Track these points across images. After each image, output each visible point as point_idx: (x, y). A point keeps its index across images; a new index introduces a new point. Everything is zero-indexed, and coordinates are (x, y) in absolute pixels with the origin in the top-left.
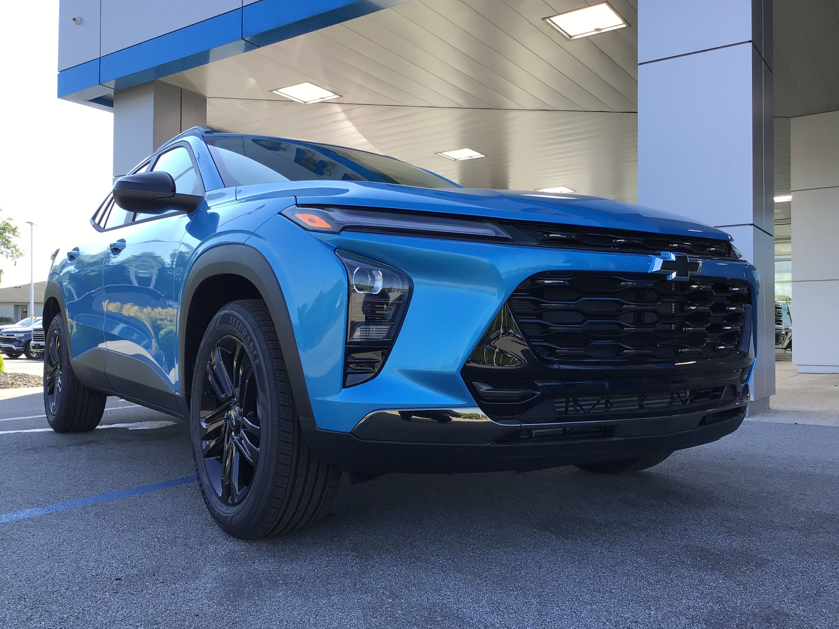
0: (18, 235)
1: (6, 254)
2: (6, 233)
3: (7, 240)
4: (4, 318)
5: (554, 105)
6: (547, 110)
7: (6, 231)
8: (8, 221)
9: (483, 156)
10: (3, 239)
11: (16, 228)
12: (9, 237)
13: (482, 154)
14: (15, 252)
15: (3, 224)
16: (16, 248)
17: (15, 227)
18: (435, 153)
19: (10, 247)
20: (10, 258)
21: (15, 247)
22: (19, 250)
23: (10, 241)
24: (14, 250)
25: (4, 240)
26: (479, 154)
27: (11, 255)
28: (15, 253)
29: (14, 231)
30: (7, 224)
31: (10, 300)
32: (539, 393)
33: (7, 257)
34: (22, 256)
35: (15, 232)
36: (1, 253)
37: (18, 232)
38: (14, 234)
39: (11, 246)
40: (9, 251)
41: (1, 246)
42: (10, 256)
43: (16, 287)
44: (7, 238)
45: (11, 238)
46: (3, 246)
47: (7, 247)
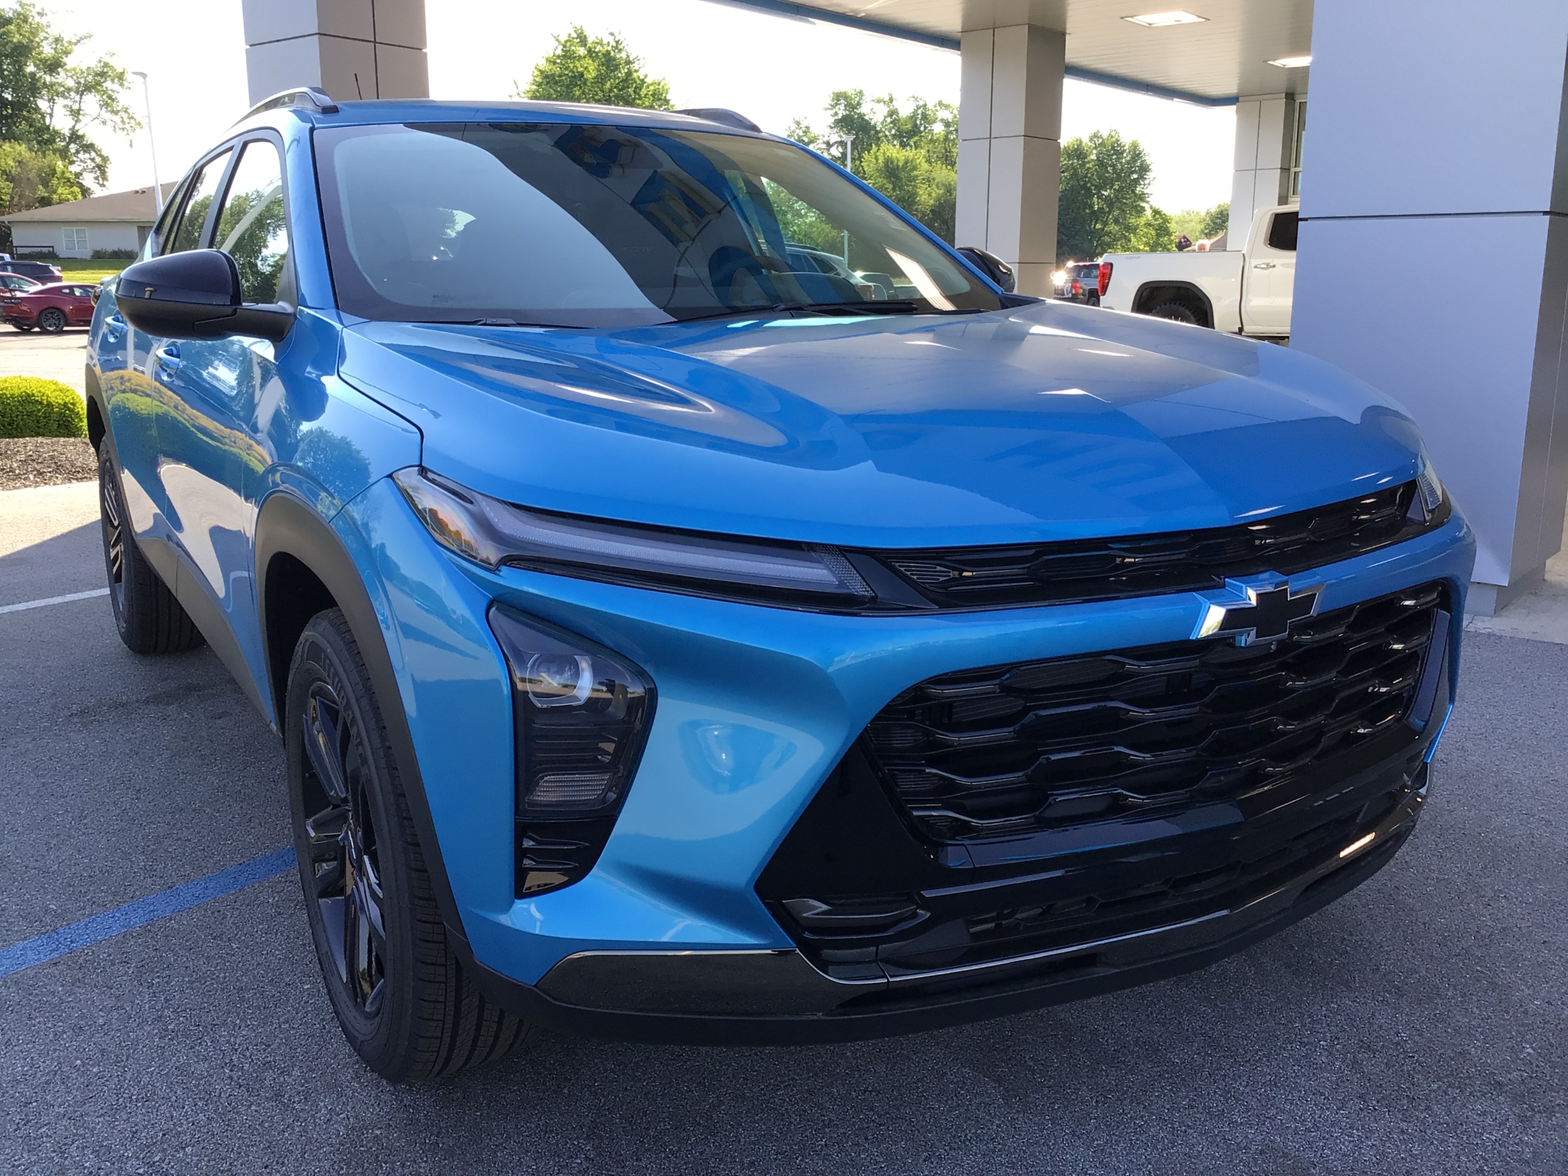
0: (130, 86)
1: (113, 124)
2: (107, 83)
3: (110, 97)
4: (122, 251)
7: (106, 79)
8: (106, 59)
10: (103, 94)
11: (124, 72)
12: (113, 91)
14: (128, 121)
15: (99, 65)
16: (129, 114)
17: (122, 71)
19: (118, 111)
20: (119, 132)
21: (126, 111)
22: (135, 116)
23: (116, 98)
24: (125, 116)
25: (104, 97)
27: (121, 126)
28: (129, 123)
29: (121, 77)
30: (106, 65)
31: (128, 217)
33: (115, 130)
34: (142, 128)
35: (123, 80)
36: (103, 122)
37: (128, 81)
38: (122, 85)
39: (118, 108)
40: (117, 118)
41: (101, 109)
42: (120, 129)
43: (137, 192)
44: (110, 92)
45: (118, 92)
46: (104, 110)
47: (112, 112)
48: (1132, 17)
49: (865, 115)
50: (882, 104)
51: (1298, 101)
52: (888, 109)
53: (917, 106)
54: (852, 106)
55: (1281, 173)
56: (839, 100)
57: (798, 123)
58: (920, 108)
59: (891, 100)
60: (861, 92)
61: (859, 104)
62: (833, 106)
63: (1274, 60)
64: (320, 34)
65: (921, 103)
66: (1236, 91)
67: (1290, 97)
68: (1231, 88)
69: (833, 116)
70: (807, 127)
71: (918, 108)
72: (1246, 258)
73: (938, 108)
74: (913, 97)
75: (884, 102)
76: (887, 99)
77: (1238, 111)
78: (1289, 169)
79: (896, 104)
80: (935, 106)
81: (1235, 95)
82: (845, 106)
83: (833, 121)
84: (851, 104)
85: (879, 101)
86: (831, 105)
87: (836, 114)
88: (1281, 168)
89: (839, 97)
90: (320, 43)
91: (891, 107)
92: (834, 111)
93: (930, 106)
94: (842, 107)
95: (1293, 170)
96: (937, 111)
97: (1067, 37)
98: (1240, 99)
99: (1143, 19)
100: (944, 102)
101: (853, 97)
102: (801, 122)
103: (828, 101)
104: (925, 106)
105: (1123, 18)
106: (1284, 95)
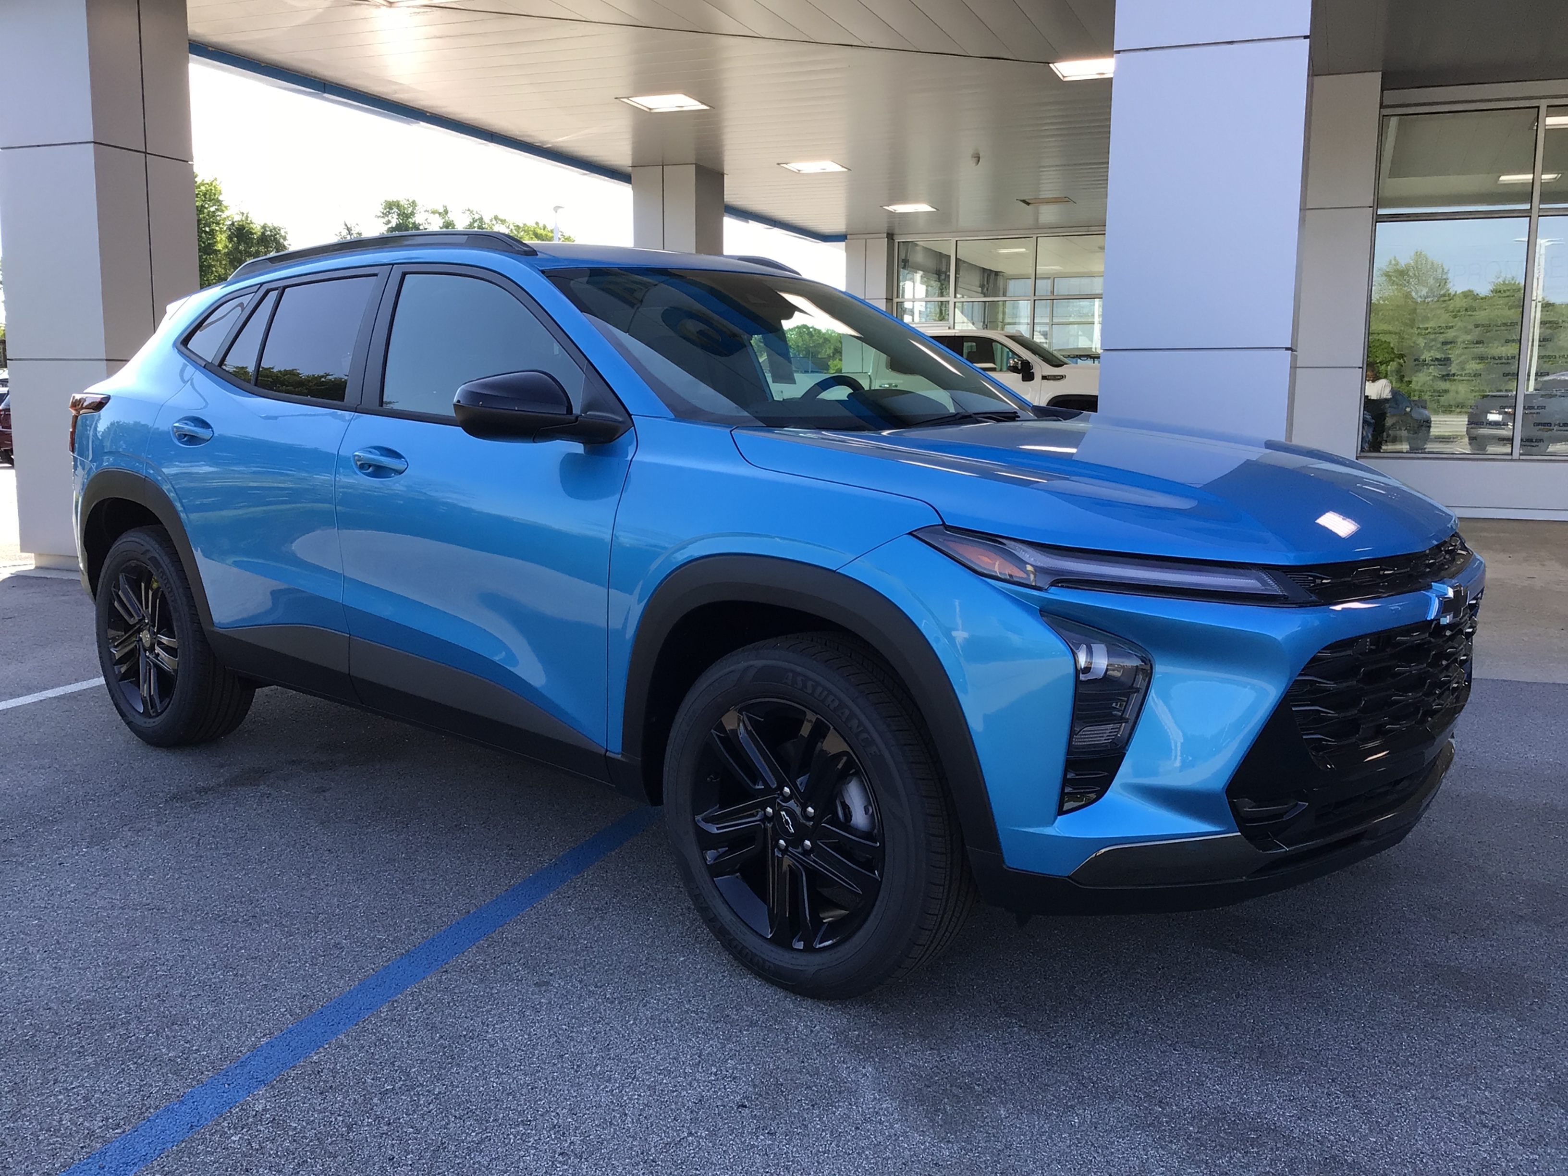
5: (866, 36)
6: (852, 46)
9: (704, 107)
13: (703, 103)
18: (616, 98)
26: (697, 103)
32: (1307, 804)
48: (787, 164)
49: (420, 225)
50: (437, 215)
51: (897, 241)
52: (443, 220)
53: (473, 219)
54: (405, 215)
55: (887, 302)
56: (391, 209)
57: (349, 230)
58: (476, 221)
59: (446, 212)
60: (414, 202)
61: (413, 214)
62: (385, 215)
63: (888, 206)
64: (95, 143)
65: (477, 217)
66: (844, 230)
67: (890, 236)
68: (838, 225)
69: (386, 224)
70: (358, 233)
71: (474, 221)
72: (872, 378)
73: (494, 222)
74: (469, 210)
75: (440, 214)
76: (441, 210)
77: (847, 249)
78: (892, 300)
79: (451, 216)
80: (491, 221)
81: (844, 233)
82: (398, 215)
83: (386, 229)
84: (404, 213)
85: (433, 212)
86: (383, 213)
87: (389, 222)
88: (886, 299)
89: (390, 206)
90: (95, 148)
91: (447, 218)
92: (387, 219)
93: (486, 220)
94: (395, 216)
95: (895, 300)
96: (493, 225)
97: (725, 176)
98: (848, 237)
99: (794, 166)
100: (500, 217)
101: (406, 206)
102: (353, 228)
103: (379, 209)
104: (481, 219)
105: (778, 164)
106: (885, 235)
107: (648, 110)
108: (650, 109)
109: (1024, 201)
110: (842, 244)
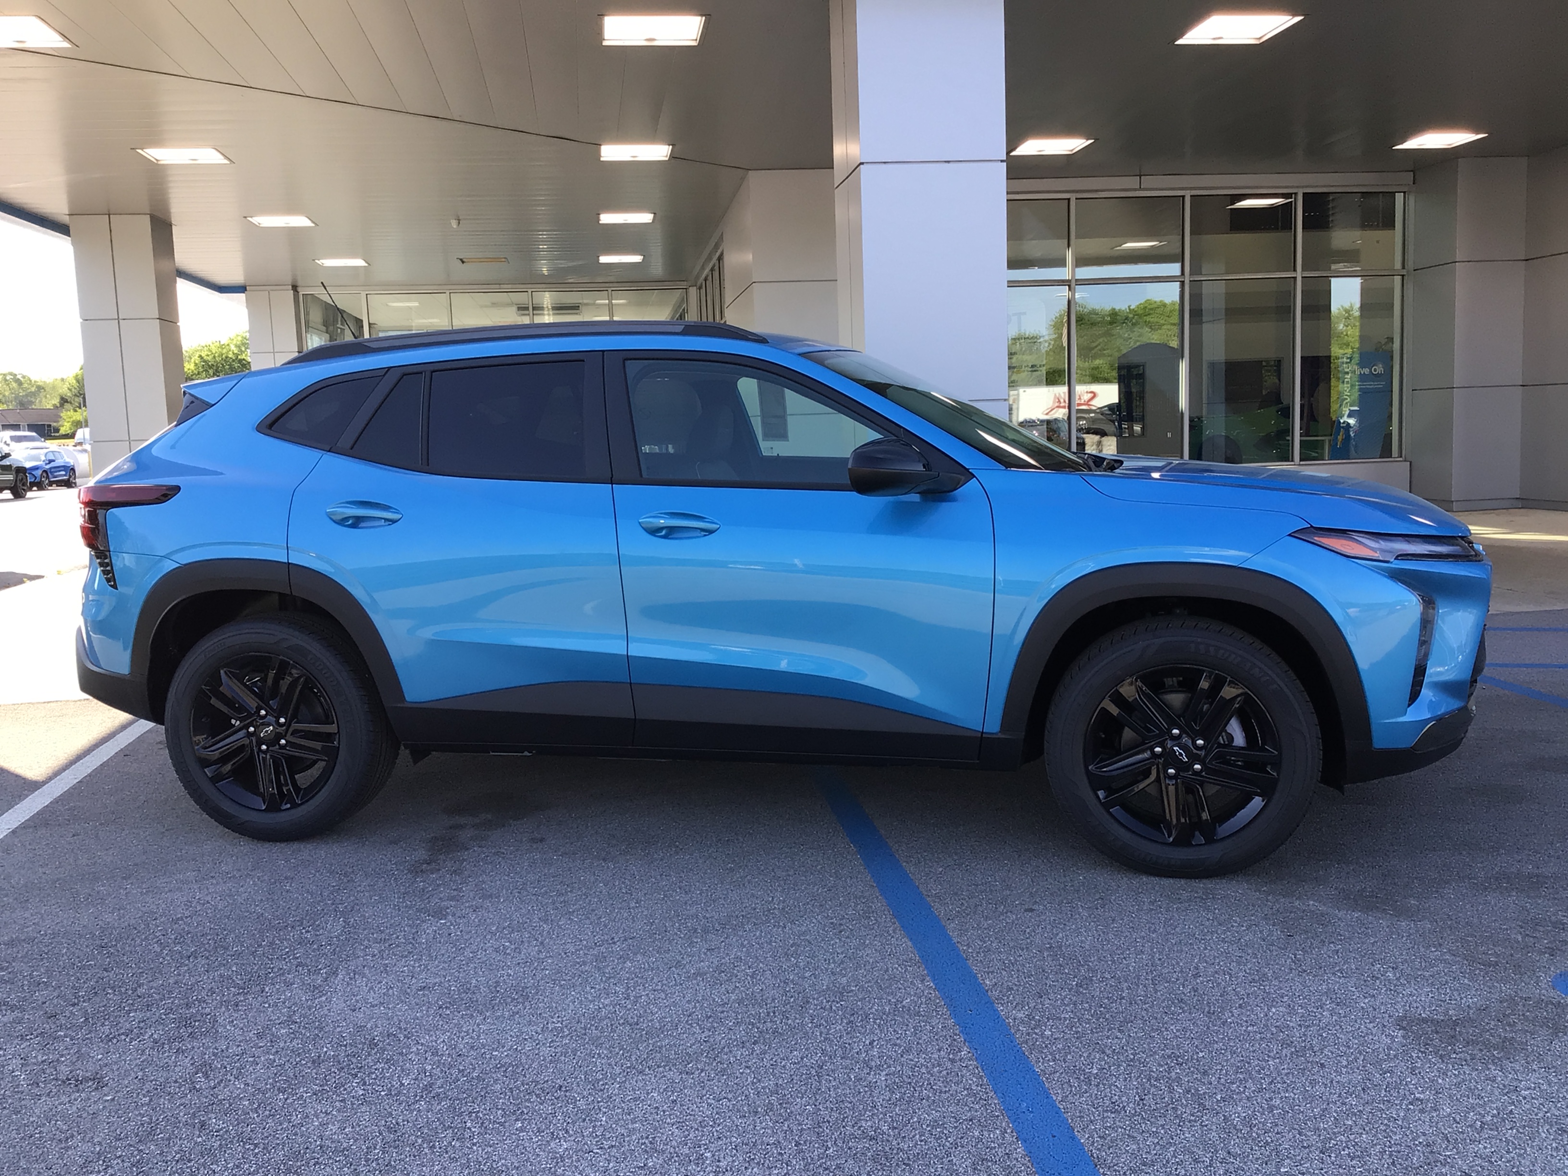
48: (251, 217)
51: (301, 293)
63: (320, 260)
66: (243, 281)
67: (295, 288)
68: (237, 277)
77: (249, 303)
81: (243, 285)
97: (174, 227)
98: (248, 288)
99: (259, 220)
105: (245, 217)
106: (290, 287)
107: (155, 161)
108: (157, 160)
109: (461, 260)
110: (242, 296)
